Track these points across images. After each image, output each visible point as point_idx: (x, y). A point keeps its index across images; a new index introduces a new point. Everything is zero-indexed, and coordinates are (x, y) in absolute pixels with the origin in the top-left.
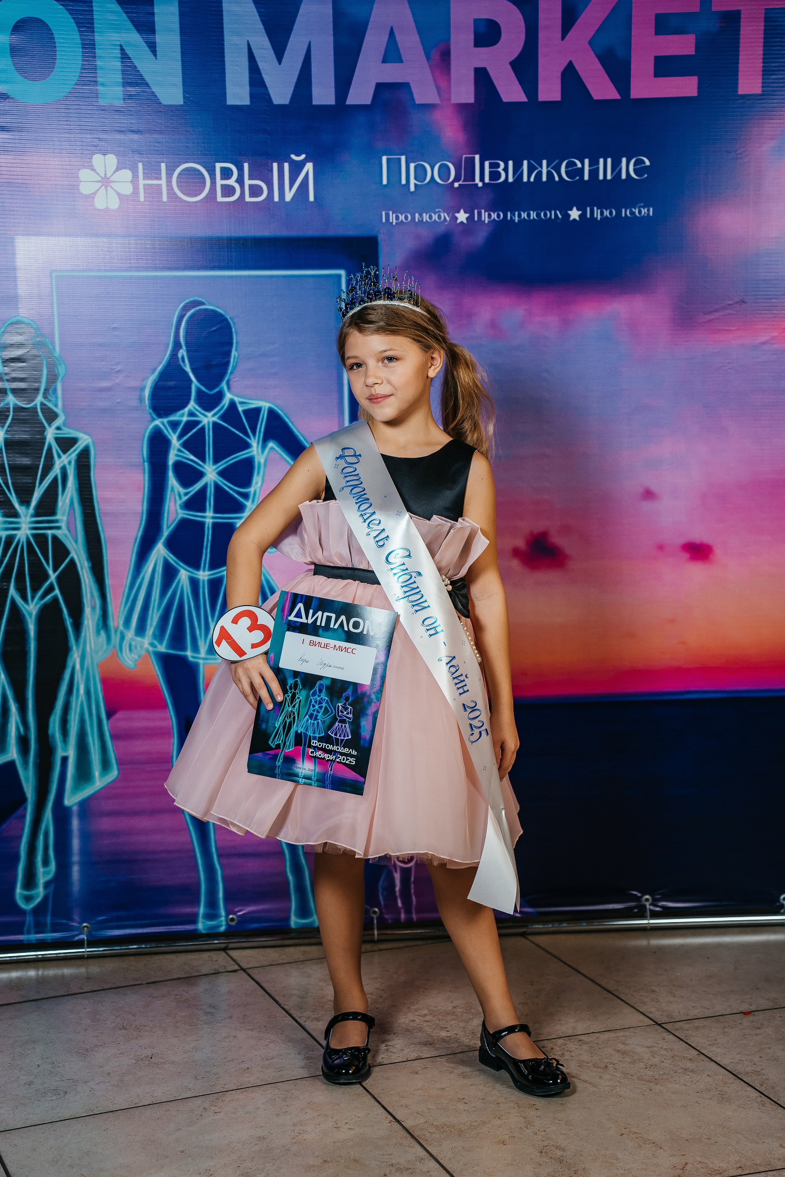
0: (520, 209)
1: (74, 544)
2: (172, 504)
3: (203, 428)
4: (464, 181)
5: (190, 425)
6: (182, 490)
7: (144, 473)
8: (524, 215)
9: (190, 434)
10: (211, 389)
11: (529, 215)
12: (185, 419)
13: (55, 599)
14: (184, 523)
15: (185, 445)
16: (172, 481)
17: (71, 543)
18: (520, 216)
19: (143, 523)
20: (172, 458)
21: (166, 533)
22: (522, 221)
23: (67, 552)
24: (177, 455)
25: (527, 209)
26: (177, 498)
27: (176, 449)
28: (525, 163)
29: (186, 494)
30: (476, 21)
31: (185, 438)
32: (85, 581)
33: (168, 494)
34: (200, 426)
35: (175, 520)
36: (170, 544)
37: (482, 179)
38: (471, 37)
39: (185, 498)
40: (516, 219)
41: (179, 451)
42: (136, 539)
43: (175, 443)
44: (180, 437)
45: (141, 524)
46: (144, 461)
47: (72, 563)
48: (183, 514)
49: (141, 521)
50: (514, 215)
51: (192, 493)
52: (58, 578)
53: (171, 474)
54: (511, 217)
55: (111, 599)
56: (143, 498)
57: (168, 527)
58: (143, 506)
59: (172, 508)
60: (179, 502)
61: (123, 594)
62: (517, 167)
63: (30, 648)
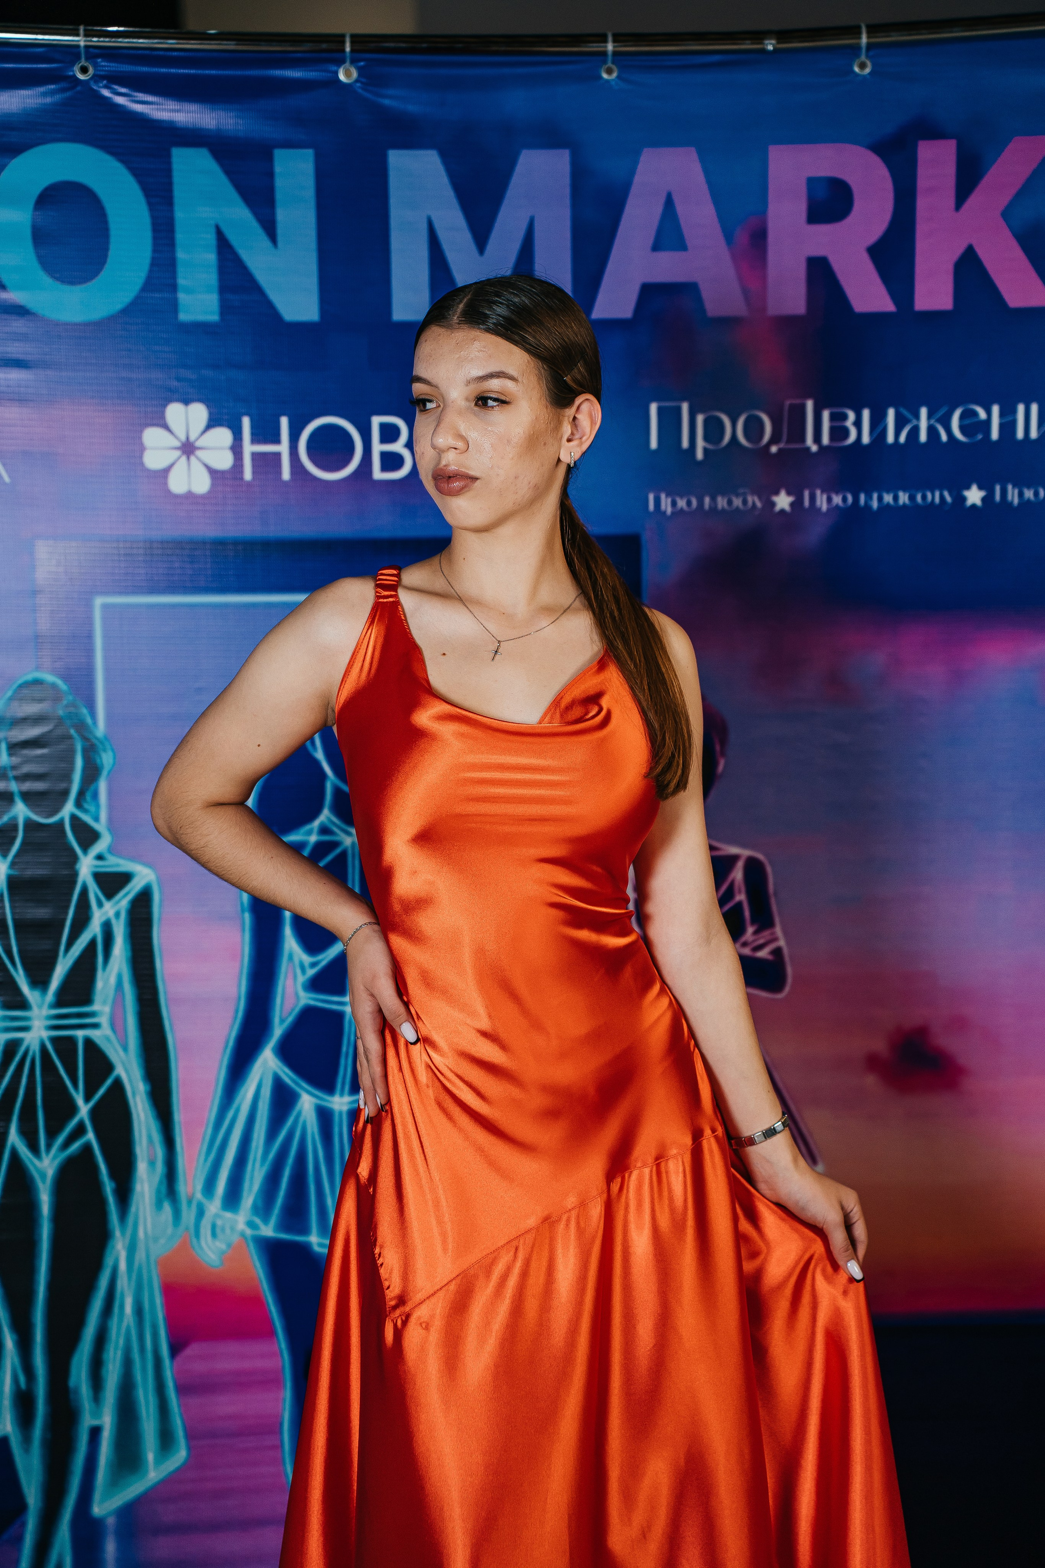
0: (882, 488)
1: (121, 1053)
2: (290, 982)
3: (344, 854)
4: (788, 442)
5: (322, 849)
6: (307, 959)
7: (243, 930)
8: (888, 498)
11: (896, 498)
12: (314, 838)
13: (87, 1149)
14: (308, 1014)
16: (291, 943)
17: (116, 1051)
18: (880, 499)
19: (240, 1014)
21: (278, 1031)
22: (884, 508)
23: (107, 1067)
25: (894, 489)
26: (298, 971)
28: (891, 413)
29: (313, 965)
30: (811, 181)
32: (138, 1115)
33: (283, 965)
34: (338, 851)
35: (293, 1010)
36: (285, 1051)
37: (817, 438)
38: (802, 207)
39: (311, 972)
40: (875, 504)
42: (227, 1042)
45: (235, 1018)
46: (243, 911)
47: (118, 1085)
48: (306, 999)
49: (237, 1011)
50: (871, 498)
51: (324, 963)
52: (94, 1114)
53: (288, 932)
54: (866, 502)
55: (182, 1148)
56: (241, 973)
57: (282, 1021)
58: (239, 986)
59: (290, 991)
60: (301, 979)
61: (203, 1139)
62: (878, 421)
63: (40, 1236)
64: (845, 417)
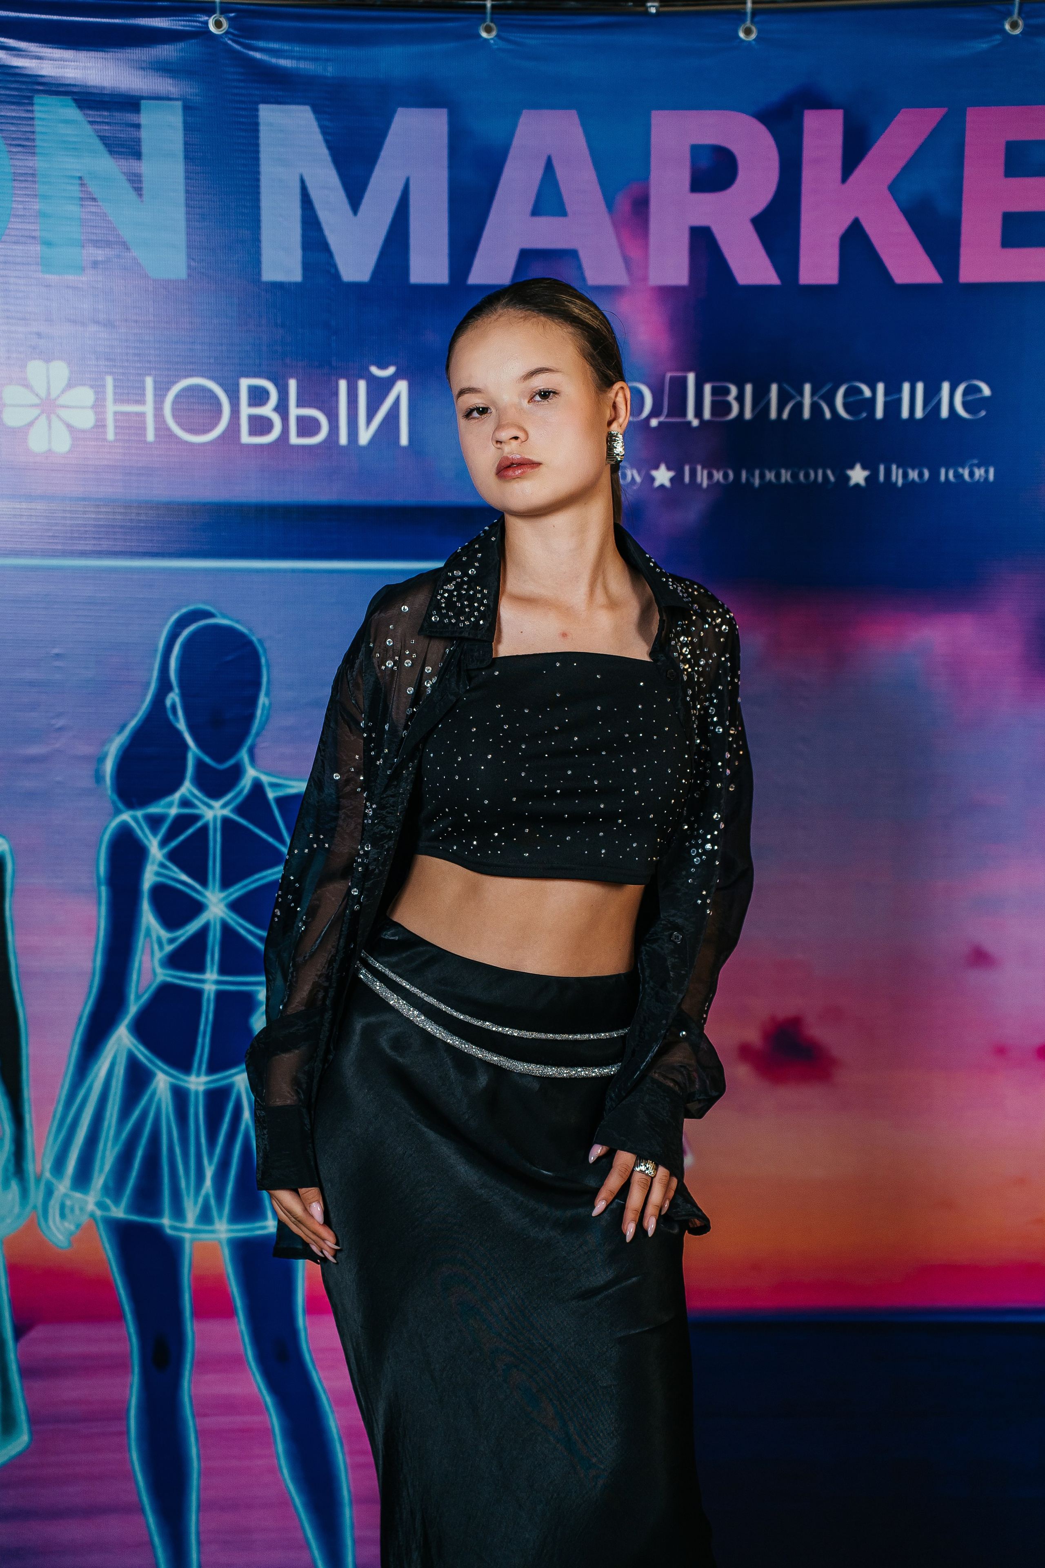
0: (764, 465)
2: (146, 958)
3: (205, 827)
5: (182, 822)
6: (165, 935)
8: (770, 476)
9: (182, 838)
10: (220, 760)
11: (778, 476)
12: (174, 811)
14: (165, 991)
15: (173, 856)
16: (148, 918)
18: (762, 476)
19: (95, 990)
20: (149, 878)
21: (134, 1008)
22: (767, 486)
24: (158, 874)
25: (776, 467)
26: (156, 947)
27: (157, 862)
28: (774, 388)
29: (172, 941)
30: (693, 150)
31: (174, 844)
33: (141, 941)
34: (199, 824)
35: (150, 986)
36: (140, 1028)
38: (686, 174)
39: (169, 948)
40: (756, 481)
41: (162, 865)
42: (80, 1018)
43: (156, 851)
44: (163, 843)
46: (99, 884)
48: (164, 975)
49: (91, 986)
50: (753, 475)
51: (182, 939)
53: (146, 907)
54: (747, 479)
55: (31, 1125)
56: (96, 948)
57: (138, 998)
59: (147, 965)
60: (159, 955)
61: (54, 1115)
64: (727, 392)
